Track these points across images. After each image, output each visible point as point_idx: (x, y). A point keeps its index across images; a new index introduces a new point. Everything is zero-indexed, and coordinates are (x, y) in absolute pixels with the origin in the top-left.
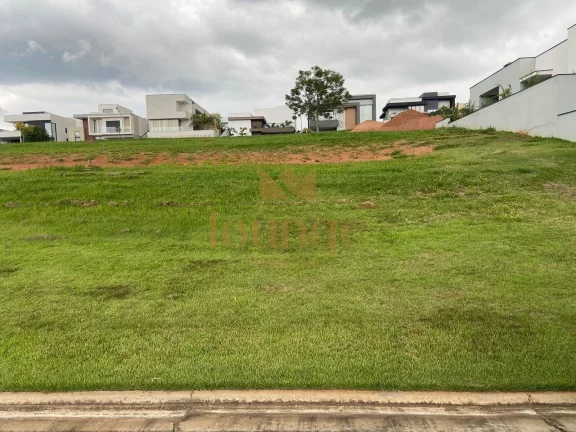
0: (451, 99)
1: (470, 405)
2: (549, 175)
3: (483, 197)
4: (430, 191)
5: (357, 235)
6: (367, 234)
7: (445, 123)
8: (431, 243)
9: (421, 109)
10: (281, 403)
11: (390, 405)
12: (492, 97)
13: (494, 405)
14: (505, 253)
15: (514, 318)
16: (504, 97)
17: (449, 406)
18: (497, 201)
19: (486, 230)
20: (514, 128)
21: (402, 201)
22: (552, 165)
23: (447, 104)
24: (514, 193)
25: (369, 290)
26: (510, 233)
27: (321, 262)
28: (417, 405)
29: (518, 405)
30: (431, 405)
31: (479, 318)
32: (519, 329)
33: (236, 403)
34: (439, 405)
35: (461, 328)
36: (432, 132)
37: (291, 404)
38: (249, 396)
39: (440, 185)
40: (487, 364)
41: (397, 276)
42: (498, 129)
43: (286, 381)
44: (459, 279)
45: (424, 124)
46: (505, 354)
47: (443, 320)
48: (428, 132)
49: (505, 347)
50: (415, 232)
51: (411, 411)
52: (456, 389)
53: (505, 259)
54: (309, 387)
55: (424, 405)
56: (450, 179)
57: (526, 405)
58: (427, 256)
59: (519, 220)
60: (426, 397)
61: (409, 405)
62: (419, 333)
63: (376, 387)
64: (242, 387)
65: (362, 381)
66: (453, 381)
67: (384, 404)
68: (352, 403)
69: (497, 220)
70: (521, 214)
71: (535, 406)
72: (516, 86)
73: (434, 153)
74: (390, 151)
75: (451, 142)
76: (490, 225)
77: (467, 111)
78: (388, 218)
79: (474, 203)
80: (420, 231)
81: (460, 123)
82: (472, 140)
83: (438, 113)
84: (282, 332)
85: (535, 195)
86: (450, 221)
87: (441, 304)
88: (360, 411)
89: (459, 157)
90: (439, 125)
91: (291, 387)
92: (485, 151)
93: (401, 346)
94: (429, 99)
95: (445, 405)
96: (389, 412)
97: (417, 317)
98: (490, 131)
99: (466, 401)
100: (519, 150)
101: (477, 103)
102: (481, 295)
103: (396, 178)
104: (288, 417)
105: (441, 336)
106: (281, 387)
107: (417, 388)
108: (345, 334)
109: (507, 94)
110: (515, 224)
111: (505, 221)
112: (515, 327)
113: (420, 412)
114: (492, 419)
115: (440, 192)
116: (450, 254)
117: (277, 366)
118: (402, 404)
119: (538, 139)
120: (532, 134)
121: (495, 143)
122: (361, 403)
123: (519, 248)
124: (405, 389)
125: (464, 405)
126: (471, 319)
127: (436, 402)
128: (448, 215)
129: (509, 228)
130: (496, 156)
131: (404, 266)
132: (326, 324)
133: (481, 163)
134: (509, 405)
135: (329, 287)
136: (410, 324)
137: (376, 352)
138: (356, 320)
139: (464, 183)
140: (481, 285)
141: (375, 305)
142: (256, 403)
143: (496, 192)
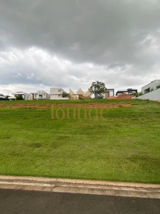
0: (136, 91)
1: (142, 187)
3: (146, 120)
4: (130, 117)
5: (108, 130)
6: (111, 130)
7: (134, 97)
8: (130, 134)
9: (127, 93)
10: (83, 184)
11: (117, 186)
12: (148, 90)
13: (149, 188)
14: (153, 138)
15: (156, 159)
16: (151, 91)
17: (135, 188)
18: (150, 122)
19: (147, 130)
20: (155, 100)
21: (122, 120)
23: (135, 92)
24: (155, 119)
25: (111, 148)
26: (154, 132)
27: (97, 138)
28: (125, 187)
29: (157, 188)
30: (130, 187)
31: (145, 159)
32: (157, 163)
33: (70, 183)
34: (132, 187)
35: (139, 162)
36: (131, 100)
37: (87, 184)
38: (74, 181)
39: (133, 116)
40: (147, 174)
41: (120, 144)
42: (150, 100)
43: (85, 177)
44: (139, 146)
45: (128, 97)
47: (134, 159)
48: (129, 100)
49: (153, 169)
50: (126, 130)
51: (123, 189)
52: (138, 182)
53: (152, 140)
54: (92, 179)
55: (127, 187)
56: (136, 114)
58: (129, 138)
59: (157, 128)
60: (128, 184)
61: (123, 187)
62: (126, 163)
63: (112, 180)
64: (72, 178)
65: (108, 178)
66: (137, 179)
67: (115, 186)
68: (105, 185)
69: (150, 127)
72: (155, 88)
73: (131, 106)
74: (118, 105)
75: (136, 103)
76: (148, 129)
77: (141, 94)
78: (117, 125)
79: (143, 122)
81: (138, 98)
82: (142, 103)
83: (132, 94)
84: (84, 160)
86: (136, 127)
87: (133, 153)
88: (108, 188)
89: (138, 108)
90: (132, 98)
91: (86, 179)
92: (146, 106)
93: (120, 167)
94: (129, 91)
95: (134, 187)
96: (116, 189)
97: (126, 158)
98: (148, 100)
99: (140, 186)
100: (156, 106)
101: (144, 93)
102: (145, 151)
103: (120, 113)
104: (85, 189)
105: (133, 164)
106: (84, 179)
107: (125, 181)
108: (104, 162)
109: (152, 90)
110: (155, 129)
111: (152, 128)
112: (155, 162)
113: (126, 189)
114: (149, 193)
115: (133, 118)
116: (136, 138)
117: (83, 172)
118: (121, 186)
121: (149, 104)
122: (108, 186)
123: (157, 136)
124: (122, 181)
125: (140, 188)
126: (142, 159)
128: (136, 125)
129: (154, 130)
130: (149, 108)
131: (122, 141)
132: (98, 158)
133: (145, 110)
134: (154, 188)
135: (99, 147)
136: (124, 160)
137: (113, 169)
138: (107, 158)
139: (140, 116)
140: (145, 148)
141: (113, 153)
142: (76, 184)
143: (150, 119)
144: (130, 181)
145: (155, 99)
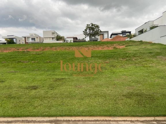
0: (130, 32)
1: (138, 121)
2: (158, 54)
3: (139, 60)
4: (125, 58)
5: (104, 71)
6: (106, 71)
7: (128, 39)
8: (125, 73)
9: (121, 35)
10: (82, 121)
11: (114, 121)
12: (141, 32)
13: (144, 121)
14: (146, 76)
15: (149, 95)
16: (145, 32)
18: (144, 61)
19: (141, 70)
21: (117, 61)
22: (159, 51)
23: (129, 34)
24: (148, 59)
25: (108, 87)
26: (148, 71)
27: (94, 79)
28: (122, 121)
29: (151, 121)
30: (126, 121)
31: (139, 95)
32: (151, 98)
33: (69, 121)
34: (128, 121)
35: (134, 98)
36: (125, 42)
37: (85, 121)
38: (73, 119)
39: (127, 57)
40: (142, 109)
41: (116, 83)
43: (84, 114)
44: (133, 84)
45: (122, 39)
46: (147, 105)
47: (129, 96)
48: (124, 42)
50: (121, 70)
51: (121, 123)
52: (133, 116)
53: (146, 78)
54: (91, 116)
55: (124, 121)
56: (130, 55)
57: (154, 121)
58: (124, 77)
59: (150, 67)
60: (125, 118)
61: (120, 121)
62: (122, 99)
63: (110, 116)
64: (71, 116)
65: (106, 114)
66: (133, 114)
67: (112, 121)
68: (103, 120)
69: (144, 67)
70: (150, 65)
71: (156, 121)
72: (148, 29)
73: (125, 48)
74: (113, 47)
75: (130, 45)
76: (142, 68)
77: (134, 36)
78: (113, 66)
79: (137, 62)
80: (122, 70)
81: (132, 39)
82: (136, 44)
83: (126, 36)
84: (82, 99)
85: (154, 60)
86: (130, 67)
87: (128, 91)
88: (106, 123)
89: (133, 49)
90: (126, 40)
91: (85, 116)
92: (140, 47)
93: (117, 104)
94: (124, 32)
95: (130, 121)
96: (114, 123)
97: (122, 95)
98: (141, 41)
99: (136, 119)
100: (149, 47)
101: (137, 33)
102: (140, 88)
103: (115, 55)
105: (129, 100)
106: (83, 116)
107: (122, 116)
108: (101, 100)
109: (146, 31)
111: (146, 67)
112: (150, 98)
113: (123, 123)
115: (128, 59)
116: (131, 76)
117: (81, 110)
118: (118, 121)
119: (155, 44)
120: (153, 42)
121: (143, 45)
122: (106, 121)
123: (150, 75)
124: (119, 116)
125: (136, 121)
126: (137, 95)
127: (128, 120)
129: (147, 69)
130: (143, 49)
132: (95, 97)
133: (139, 51)
134: (149, 121)
135: (96, 86)
136: (120, 97)
137: (110, 105)
138: (104, 96)
139: (134, 56)
140: (140, 85)
141: (109, 91)
142: (75, 121)
143: (143, 59)
144: (126, 116)
145: (148, 40)
